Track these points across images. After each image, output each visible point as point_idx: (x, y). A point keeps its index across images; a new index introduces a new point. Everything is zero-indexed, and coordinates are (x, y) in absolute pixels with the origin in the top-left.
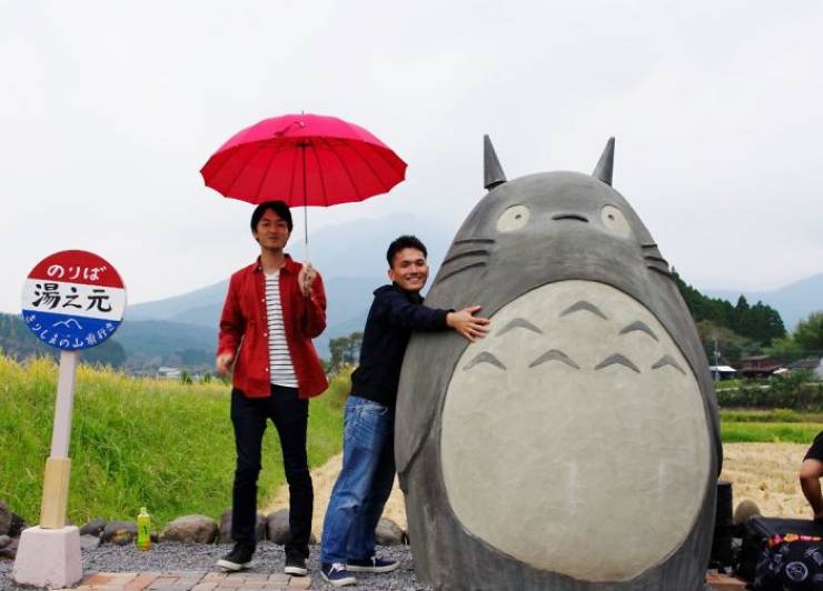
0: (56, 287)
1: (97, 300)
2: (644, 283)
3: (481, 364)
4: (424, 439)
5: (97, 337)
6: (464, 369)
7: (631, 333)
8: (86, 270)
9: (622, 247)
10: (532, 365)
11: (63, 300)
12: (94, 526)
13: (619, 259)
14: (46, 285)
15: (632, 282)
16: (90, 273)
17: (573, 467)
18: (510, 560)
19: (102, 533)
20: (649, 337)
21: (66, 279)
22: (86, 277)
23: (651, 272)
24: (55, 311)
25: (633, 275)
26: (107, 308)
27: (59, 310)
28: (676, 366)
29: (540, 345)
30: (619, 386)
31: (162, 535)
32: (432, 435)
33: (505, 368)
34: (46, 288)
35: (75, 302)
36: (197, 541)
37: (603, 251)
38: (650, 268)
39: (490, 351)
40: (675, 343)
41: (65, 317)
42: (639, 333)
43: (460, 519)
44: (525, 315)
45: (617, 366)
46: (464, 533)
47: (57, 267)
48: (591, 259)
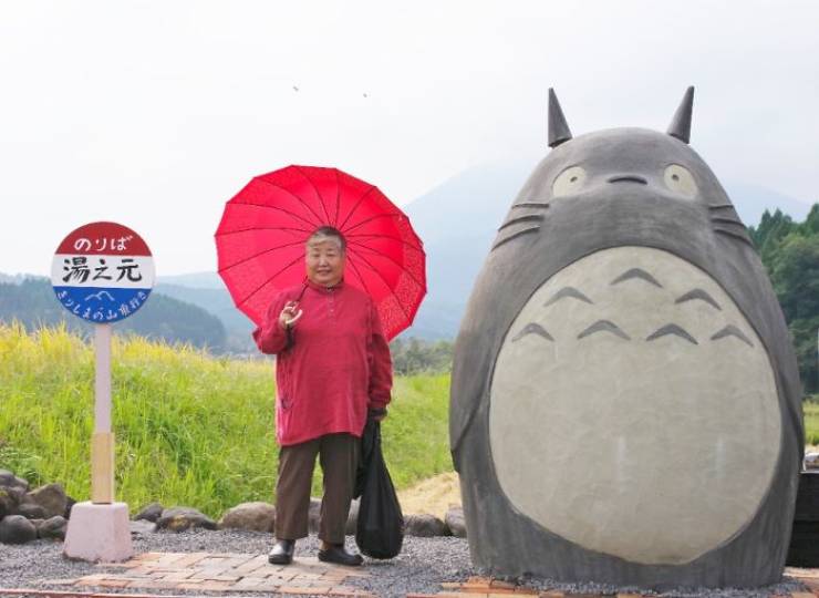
0: (84, 260)
1: (126, 271)
2: (708, 247)
3: (530, 335)
4: (473, 415)
5: (130, 306)
6: (513, 340)
7: (690, 302)
8: (113, 241)
9: (684, 210)
10: (581, 336)
11: (93, 273)
12: (151, 512)
13: (679, 223)
14: (74, 259)
15: (694, 248)
16: (116, 244)
17: (621, 442)
18: (558, 540)
19: (159, 520)
20: (711, 306)
21: (93, 252)
22: (113, 248)
23: (719, 236)
24: (85, 285)
25: (694, 239)
26: (137, 276)
27: (89, 283)
28: (741, 336)
29: (589, 315)
30: (673, 358)
31: (221, 521)
32: (481, 409)
33: (551, 339)
34: (75, 263)
35: (105, 273)
36: (257, 529)
37: (660, 215)
38: (718, 231)
39: (538, 321)
40: (743, 313)
41: (96, 290)
42: (698, 302)
43: (509, 497)
44: (573, 284)
45: (672, 336)
46: (512, 512)
47: (84, 241)
48: (647, 224)
